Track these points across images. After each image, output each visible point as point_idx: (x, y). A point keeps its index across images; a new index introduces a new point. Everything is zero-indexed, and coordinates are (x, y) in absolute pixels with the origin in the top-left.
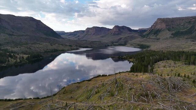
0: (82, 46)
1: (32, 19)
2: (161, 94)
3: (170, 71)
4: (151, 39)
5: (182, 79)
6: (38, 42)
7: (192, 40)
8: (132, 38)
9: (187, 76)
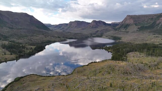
0: (68, 37)
1: (26, 15)
2: (133, 72)
3: (137, 60)
4: (122, 32)
5: (143, 65)
6: (34, 35)
7: (153, 33)
8: (107, 30)
9: (146, 64)
